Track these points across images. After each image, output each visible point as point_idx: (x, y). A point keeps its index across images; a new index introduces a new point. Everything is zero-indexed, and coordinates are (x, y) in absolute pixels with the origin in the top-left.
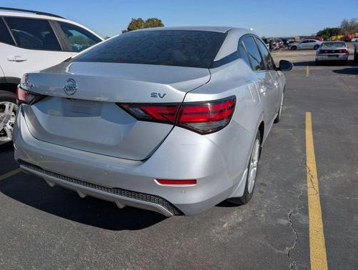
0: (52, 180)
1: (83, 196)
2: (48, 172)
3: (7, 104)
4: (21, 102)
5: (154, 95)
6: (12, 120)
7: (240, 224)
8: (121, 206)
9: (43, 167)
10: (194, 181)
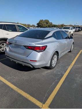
0: (12, 60)
1: (17, 63)
2: (11, 58)
3: (4, 44)
4: (7, 44)
5: (30, 45)
6: (5, 47)
7: (49, 73)
8: (23, 65)
9: (10, 57)
10: (36, 61)
